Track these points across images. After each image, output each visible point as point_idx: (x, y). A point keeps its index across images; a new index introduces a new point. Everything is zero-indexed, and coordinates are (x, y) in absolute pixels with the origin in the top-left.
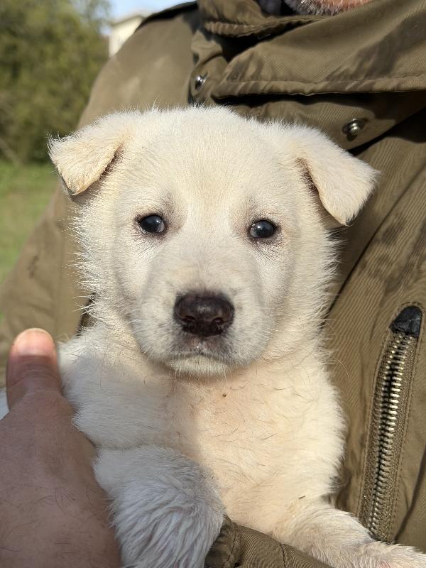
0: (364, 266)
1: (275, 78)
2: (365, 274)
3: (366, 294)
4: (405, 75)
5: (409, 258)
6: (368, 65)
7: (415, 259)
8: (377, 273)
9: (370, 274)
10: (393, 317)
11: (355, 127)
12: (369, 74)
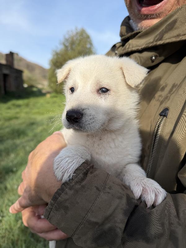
0: (154, 98)
1: (133, 47)
2: (155, 100)
3: (154, 106)
4: (167, 39)
5: (167, 94)
6: (156, 39)
7: (169, 95)
8: (158, 100)
9: (156, 100)
10: (161, 111)
11: (154, 58)
12: (157, 41)
